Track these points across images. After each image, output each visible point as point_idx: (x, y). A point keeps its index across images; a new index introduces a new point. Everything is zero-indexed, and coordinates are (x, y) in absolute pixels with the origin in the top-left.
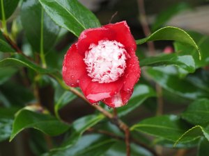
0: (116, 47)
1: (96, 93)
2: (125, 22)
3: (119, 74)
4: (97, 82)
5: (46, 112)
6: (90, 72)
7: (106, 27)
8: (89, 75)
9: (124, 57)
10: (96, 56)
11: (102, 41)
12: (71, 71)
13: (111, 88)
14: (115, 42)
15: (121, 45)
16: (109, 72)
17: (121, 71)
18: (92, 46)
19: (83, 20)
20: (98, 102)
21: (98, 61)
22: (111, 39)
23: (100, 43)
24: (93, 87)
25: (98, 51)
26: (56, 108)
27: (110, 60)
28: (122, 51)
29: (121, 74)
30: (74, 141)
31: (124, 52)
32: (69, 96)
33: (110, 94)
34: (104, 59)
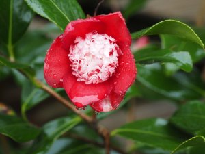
0: (107, 42)
1: (82, 96)
2: (119, 13)
3: (109, 73)
4: (83, 82)
5: (11, 113)
6: (76, 70)
7: (97, 19)
8: (74, 74)
9: (115, 54)
10: (84, 52)
11: (90, 34)
12: (53, 69)
13: (99, 90)
14: (106, 36)
15: (113, 40)
16: (98, 71)
17: (112, 70)
18: (78, 40)
19: (64, 7)
20: (86, 106)
21: (86, 58)
22: (101, 33)
23: (88, 36)
24: (78, 88)
25: (87, 46)
26: (24, 108)
27: (100, 57)
28: (113, 46)
29: (112, 73)
30: (47, 147)
31: (116, 48)
32: (39, 95)
33: (98, 97)
34: (93, 56)
